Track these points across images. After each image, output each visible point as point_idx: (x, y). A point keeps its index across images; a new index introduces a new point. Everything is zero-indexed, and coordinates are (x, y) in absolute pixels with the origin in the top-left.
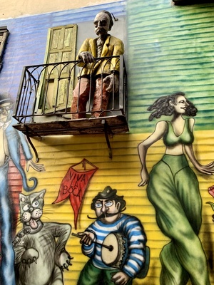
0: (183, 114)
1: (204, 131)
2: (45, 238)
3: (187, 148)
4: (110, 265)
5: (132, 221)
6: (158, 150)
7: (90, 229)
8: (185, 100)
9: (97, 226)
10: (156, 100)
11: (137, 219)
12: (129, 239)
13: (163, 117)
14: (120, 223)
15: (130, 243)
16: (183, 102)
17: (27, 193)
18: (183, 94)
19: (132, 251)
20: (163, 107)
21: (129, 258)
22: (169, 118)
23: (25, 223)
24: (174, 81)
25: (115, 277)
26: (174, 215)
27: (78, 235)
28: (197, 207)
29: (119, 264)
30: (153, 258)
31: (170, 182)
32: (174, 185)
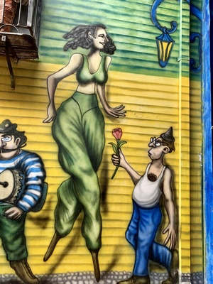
0: (101, 50)
1: (119, 73)
3: (100, 88)
5: (32, 157)
6: (69, 86)
8: (105, 35)
10: (74, 27)
12: (27, 175)
13: (80, 49)
15: (27, 180)
16: (103, 36)
18: (104, 27)
19: (29, 187)
20: (81, 38)
21: (24, 194)
22: (86, 52)
24: (96, 9)
25: (8, 212)
28: (100, 146)
30: (50, 194)
31: (77, 121)
32: (81, 124)
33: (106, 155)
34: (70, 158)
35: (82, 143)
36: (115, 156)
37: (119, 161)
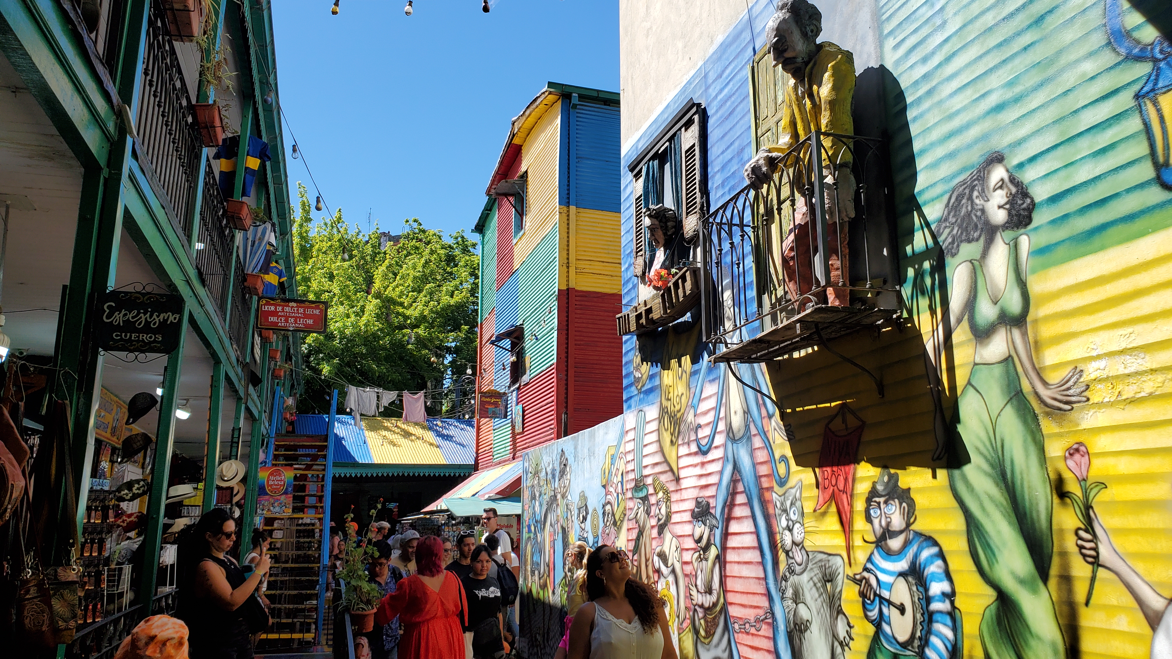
0: (1004, 227)
1: (1053, 272)
2: (815, 585)
3: (1016, 333)
4: (904, 645)
5: (929, 547)
7: (869, 566)
8: (1006, 177)
9: (877, 558)
11: (936, 543)
12: (927, 590)
14: (911, 553)
15: (928, 600)
16: (1002, 185)
17: (780, 491)
19: (934, 617)
20: (962, 219)
21: (929, 632)
23: (787, 553)
26: (999, 532)
27: (854, 580)
28: (1043, 506)
29: (916, 643)
30: (968, 637)
31: (988, 444)
32: (995, 450)
33: (1061, 531)
34: (989, 546)
35: (1005, 503)
36: (1082, 533)
37: (1096, 549)
